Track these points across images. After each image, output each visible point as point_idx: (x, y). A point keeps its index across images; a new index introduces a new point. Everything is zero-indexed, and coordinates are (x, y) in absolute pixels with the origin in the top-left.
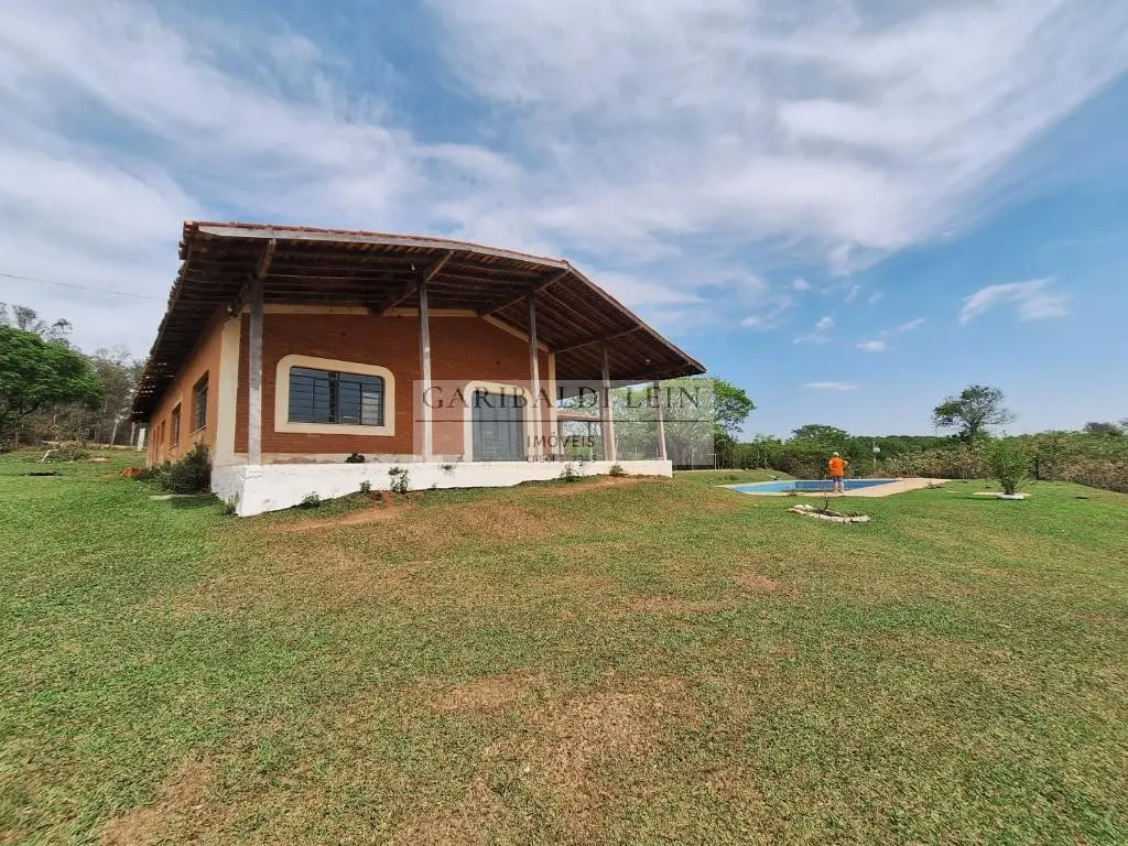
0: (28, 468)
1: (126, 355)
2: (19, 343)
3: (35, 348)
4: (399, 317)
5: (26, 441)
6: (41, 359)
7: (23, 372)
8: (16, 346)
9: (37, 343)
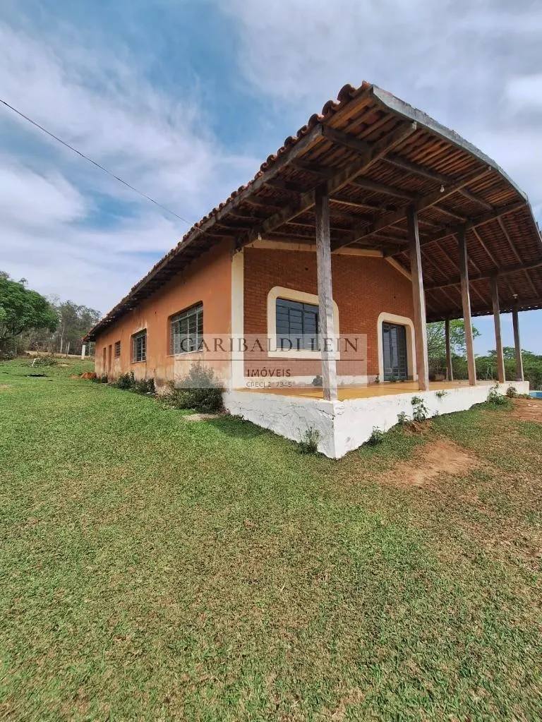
0: (26, 371)
1: (56, 299)
2: (13, 290)
3: (21, 293)
4: (338, 255)
5: (20, 352)
6: (25, 300)
7: (16, 308)
8: (11, 292)
9: (22, 290)
